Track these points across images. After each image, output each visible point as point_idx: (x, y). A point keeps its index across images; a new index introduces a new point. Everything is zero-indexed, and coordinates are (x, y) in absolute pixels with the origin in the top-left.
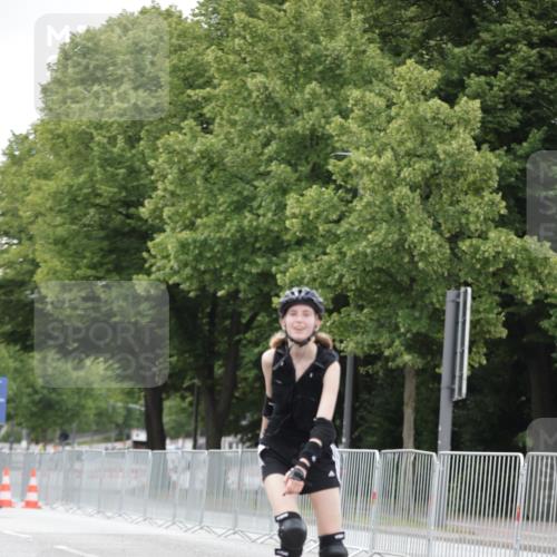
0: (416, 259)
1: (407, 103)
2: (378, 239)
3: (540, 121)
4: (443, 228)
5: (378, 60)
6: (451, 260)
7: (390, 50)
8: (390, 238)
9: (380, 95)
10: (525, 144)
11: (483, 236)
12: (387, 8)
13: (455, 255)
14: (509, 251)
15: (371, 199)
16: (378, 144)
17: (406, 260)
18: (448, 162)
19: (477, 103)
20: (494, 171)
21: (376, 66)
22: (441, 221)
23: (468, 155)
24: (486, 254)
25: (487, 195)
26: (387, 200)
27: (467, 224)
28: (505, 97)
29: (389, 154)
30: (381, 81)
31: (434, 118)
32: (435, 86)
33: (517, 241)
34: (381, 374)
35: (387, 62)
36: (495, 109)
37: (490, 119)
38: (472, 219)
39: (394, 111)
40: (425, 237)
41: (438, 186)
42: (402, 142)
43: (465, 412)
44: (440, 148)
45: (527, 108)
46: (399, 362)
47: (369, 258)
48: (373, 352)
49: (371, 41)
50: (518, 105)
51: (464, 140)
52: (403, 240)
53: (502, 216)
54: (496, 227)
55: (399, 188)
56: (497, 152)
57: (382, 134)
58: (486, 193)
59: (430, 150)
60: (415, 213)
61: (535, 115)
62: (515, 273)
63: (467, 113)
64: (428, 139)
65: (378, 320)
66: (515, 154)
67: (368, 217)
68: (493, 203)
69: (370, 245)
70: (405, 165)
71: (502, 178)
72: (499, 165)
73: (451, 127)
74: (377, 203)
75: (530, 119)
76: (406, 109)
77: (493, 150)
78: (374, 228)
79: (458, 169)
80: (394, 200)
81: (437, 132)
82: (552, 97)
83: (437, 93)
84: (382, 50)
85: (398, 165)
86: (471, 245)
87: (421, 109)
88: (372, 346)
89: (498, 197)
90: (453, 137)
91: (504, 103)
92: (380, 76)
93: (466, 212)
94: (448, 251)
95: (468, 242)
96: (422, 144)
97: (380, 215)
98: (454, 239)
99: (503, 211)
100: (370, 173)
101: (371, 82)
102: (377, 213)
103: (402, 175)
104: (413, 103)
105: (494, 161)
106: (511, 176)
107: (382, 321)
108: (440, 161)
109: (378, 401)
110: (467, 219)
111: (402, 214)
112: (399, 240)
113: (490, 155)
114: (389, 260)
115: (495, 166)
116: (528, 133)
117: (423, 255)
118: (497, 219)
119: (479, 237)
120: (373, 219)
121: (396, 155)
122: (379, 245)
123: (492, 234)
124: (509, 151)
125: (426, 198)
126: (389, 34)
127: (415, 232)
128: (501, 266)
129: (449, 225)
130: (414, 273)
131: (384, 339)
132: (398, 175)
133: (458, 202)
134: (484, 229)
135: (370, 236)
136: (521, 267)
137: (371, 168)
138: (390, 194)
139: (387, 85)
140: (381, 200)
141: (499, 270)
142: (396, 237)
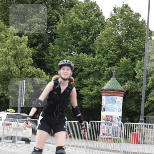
0: (12, 73)
1: (10, 36)
2: (4, 68)
3: (41, 42)
4: (19, 66)
5: (3, 26)
6: (20, 73)
7: (6, 24)
8: (6, 68)
9: (4, 34)
10: (37, 47)
11: (28, 68)
12: (5, 14)
13: (21, 73)
14: (33, 71)
15: (2, 59)
16: (3, 46)
17: (10, 73)
18: (20, 51)
19: (27, 37)
20: (31, 53)
21: (3, 27)
22: (18, 64)
23: (24, 49)
24: (28, 72)
25: (29, 58)
26: (6, 59)
27: (24, 65)
28: (33, 36)
29: (6, 48)
30: (4, 31)
31: (17, 40)
32: (17, 33)
33: (35, 70)
34: (4, 100)
35: (5, 27)
36: (31, 39)
37: (29, 41)
38: (25, 64)
39: (7, 38)
40: (14, 68)
41: (18, 56)
42: (9, 46)
43: (23, 110)
44: (18, 47)
45: (38, 38)
46: (8, 97)
47: (2, 73)
48: (2, 95)
49: (2, 21)
50: (36, 38)
51: (23, 46)
52: (9, 69)
53: (32, 63)
54: (31, 66)
55: (8, 56)
56: (31, 48)
57: (4, 43)
58: (28, 58)
59: (16, 48)
60: (12, 62)
61: (40, 40)
62: (35, 77)
63: (24, 39)
64: (15, 45)
65: (3, 88)
66: (35, 49)
67: (1, 63)
68: (30, 60)
69: (2, 70)
70: (10, 51)
71: (32, 55)
72: (32, 51)
73: (21, 42)
74: (3, 60)
75: (39, 41)
76: (10, 38)
77: (30, 48)
78: (2, 66)
79: (22, 52)
80: (7, 59)
81: (17, 44)
82: (44, 36)
83: (17, 34)
84: (4, 24)
85: (8, 51)
86: (24, 70)
87: (14, 38)
88: (2, 94)
89: (31, 59)
90: (21, 45)
91: (33, 37)
92: (4, 30)
93: (24, 62)
94: (20, 71)
95: (24, 69)
96: (14, 46)
97: (4, 63)
98: (21, 69)
99: (32, 62)
100: (2, 53)
101: (2, 31)
102: (3, 62)
103: (9, 53)
104: (12, 36)
105: (31, 51)
106: (34, 54)
107: (4, 88)
108: (18, 50)
109: (3, 107)
110: (24, 64)
111: (9, 62)
112: (8, 69)
113: (30, 49)
114: (6, 73)
115: (31, 52)
116: (38, 44)
117: (14, 72)
118: (31, 64)
119: (27, 68)
120: (2, 63)
121: (8, 49)
122: (3, 70)
123: (29, 67)
124: (34, 48)
125: (15, 59)
126: (6, 20)
127: (12, 67)
128: (32, 75)
129: (20, 65)
130: (12, 77)
131: (5, 92)
132: (8, 53)
133: (22, 60)
134: (28, 66)
135: (2, 68)
136: (36, 75)
137: (2, 52)
138: (6, 58)
139: (5, 32)
140: (4, 59)
141: (31, 76)
142: (8, 68)
